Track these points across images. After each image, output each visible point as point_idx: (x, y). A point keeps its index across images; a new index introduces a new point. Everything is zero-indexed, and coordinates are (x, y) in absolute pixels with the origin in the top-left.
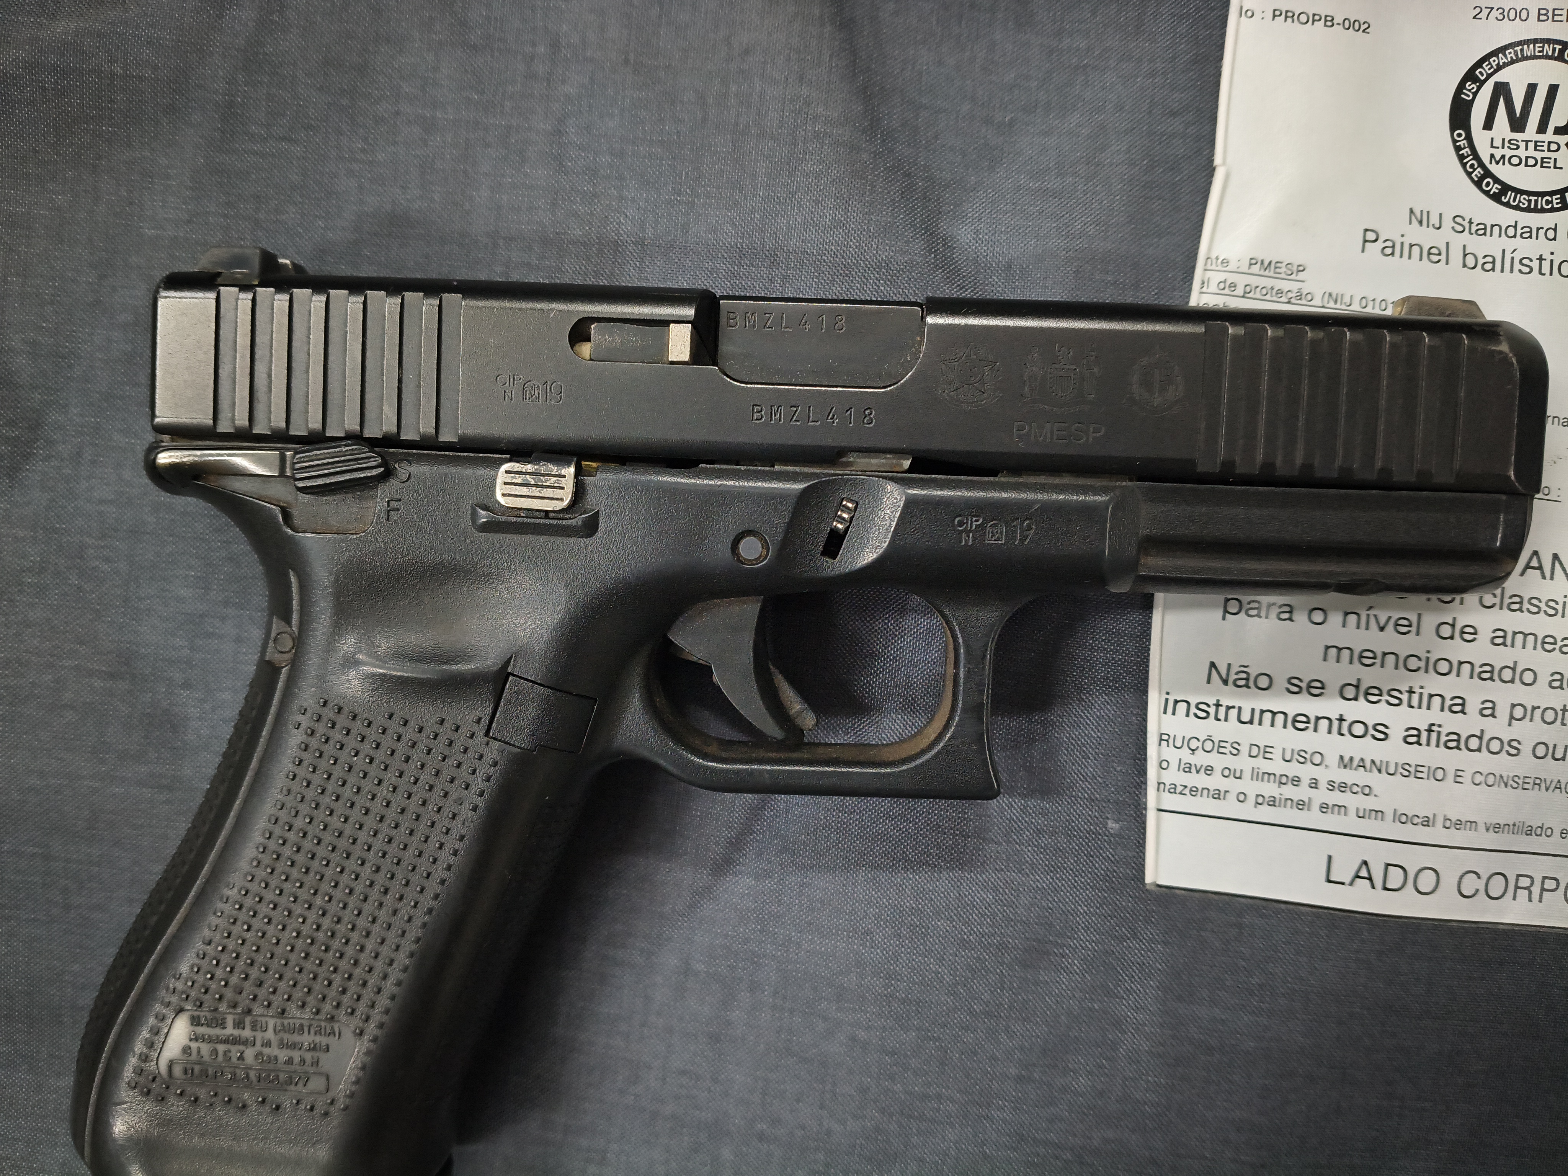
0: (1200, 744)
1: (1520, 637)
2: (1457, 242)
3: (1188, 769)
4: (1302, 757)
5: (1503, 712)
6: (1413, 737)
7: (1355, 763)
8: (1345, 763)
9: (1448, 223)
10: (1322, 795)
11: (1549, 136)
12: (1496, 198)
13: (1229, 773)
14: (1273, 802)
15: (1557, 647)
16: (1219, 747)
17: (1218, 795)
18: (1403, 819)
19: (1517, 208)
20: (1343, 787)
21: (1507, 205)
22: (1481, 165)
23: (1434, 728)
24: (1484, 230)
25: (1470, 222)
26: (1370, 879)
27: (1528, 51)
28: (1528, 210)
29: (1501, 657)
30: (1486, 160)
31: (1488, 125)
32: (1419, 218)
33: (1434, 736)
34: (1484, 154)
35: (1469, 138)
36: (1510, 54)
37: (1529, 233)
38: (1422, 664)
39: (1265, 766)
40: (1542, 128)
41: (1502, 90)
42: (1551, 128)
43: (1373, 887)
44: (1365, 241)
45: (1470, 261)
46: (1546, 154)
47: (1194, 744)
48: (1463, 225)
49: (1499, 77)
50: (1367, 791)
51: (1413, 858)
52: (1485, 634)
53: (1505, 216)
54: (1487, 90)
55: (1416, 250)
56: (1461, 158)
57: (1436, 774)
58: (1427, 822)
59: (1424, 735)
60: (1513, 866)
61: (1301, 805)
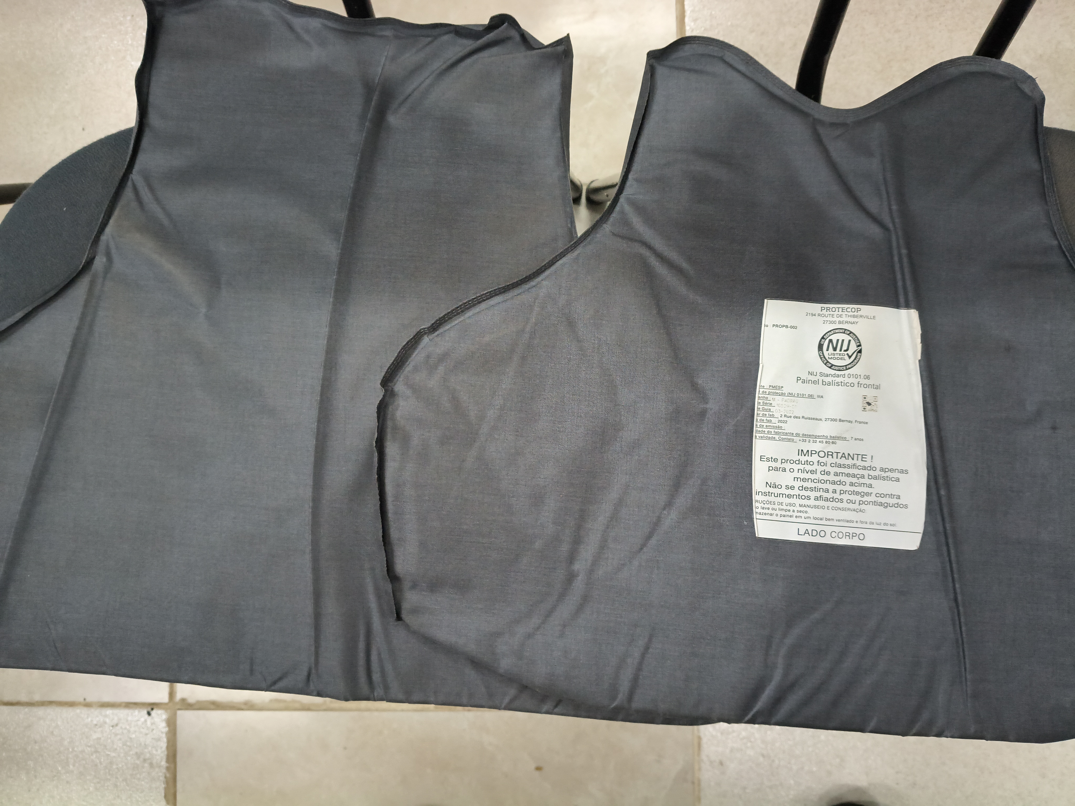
0: (766, 502)
1: (841, 474)
2: (821, 379)
3: (763, 508)
4: (790, 505)
5: (838, 492)
6: (817, 499)
7: (803, 506)
8: (800, 506)
9: (818, 374)
10: (796, 514)
11: (842, 352)
12: (830, 367)
13: (773, 509)
14: (784, 516)
15: (851, 476)
16: (770, 503)
17: (771, 515)
18: (815, 518)
19: (835, 370)
20: (800, 512)
21: (833, 369)
22: (826, 360)
23: (822, 496)
24: (827, 376)
25: (824, 374)
26: (808, 533)
27: (837, 331)
28: (838, 370)
29: (837, 479)
30: (827, 359)
31: (827, 350)
32: (811, 373)
33: (821, 498)
34: (827, 357)
35: (823, 353)
36: (832, 332)
37: (838, 376)
38: (817, 481)
39: (782, 507)
40: (841, 350)
41: (831, 341)
42: (843, 350)
43: (809, 535)
44: (797, 380)
45: (824, 383)
46: (842, 357)
47: (764, 502)
48: (822, 374)
49: (830, 338)
50: (806, 512)
51: (819, 528)
52: (832, 473)
53: (833, 372)
54: (827, 341)
55: (810, 381)
56: (821, 358)
57: (823, 508)
58: (821, 519)
59: (819, 498)
60: (844, 530)
61: (791, 516)
